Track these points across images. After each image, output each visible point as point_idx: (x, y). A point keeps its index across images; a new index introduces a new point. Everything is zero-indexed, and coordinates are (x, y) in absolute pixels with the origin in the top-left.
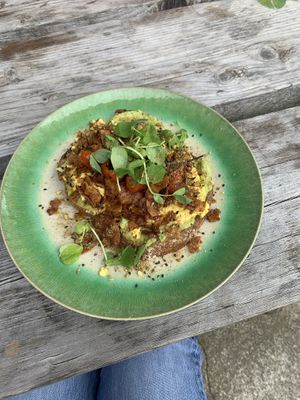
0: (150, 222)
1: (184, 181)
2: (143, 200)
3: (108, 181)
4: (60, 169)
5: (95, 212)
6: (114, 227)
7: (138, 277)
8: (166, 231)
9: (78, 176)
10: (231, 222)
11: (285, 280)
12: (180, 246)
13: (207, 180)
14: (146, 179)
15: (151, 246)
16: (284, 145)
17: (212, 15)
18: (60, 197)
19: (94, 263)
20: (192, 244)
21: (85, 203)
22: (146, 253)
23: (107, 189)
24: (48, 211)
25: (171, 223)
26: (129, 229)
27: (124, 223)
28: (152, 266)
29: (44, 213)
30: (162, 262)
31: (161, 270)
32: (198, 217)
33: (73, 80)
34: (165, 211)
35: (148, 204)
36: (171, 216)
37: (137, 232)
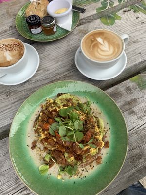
1: (92, 136)
4: (35, 128)
6: (62, 157)
7: (75, 178)
8: (86, 157)
9: (43, 132)
10: (114, 148)
11: (130, 173)
15: (80, 165)
16: (123, 103)
17: (81, 34)
19: (55, 173)
20: (98, 160)
22: (78, 168)
24: (32, 148)
25: (88, 154)
26: (69, 157)
27: (66, 155)
28: (81, 172)
29: (29, 149)
30: (85, 170)
31: (85, 174)
32: (99, 149)
36: (87, 151)
37: (73, 158)
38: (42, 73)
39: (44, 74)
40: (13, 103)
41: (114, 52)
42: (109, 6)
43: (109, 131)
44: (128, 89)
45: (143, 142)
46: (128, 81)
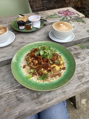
0: (49, 69)
1: (57, 59)
2: (47, 63)
3: (38, 59)
4: (26, 58)
5: (35, 67)
6: (40, 70)
7: (46, 82)
8: (53, 71)
9: (31, 58)
10: (69, 70)
11: (78, 84)
12: (57, 75)
13: (62, 60)
14: (48, 57)
15: (49, 74)
18: (26, 65)
19: (35, 79)
20: (59, 75)
21: (33, 65)
22: (48, 76)
23: (38, 61)
24: (23, 68)
25: (54, 69)
26: (44, 71)
27: (42, 69)
28: (50, 80)
29: (22, 68)
30: (52, 79)
31: (52, 81)
32: (60, 68)
33: (20, 42)
34: (52, 66)
35: (48, 64)
36: (54, 67)
37: (46, 71)
38: (32, 40)
39: (33, 40)
40: (15, 50)
41: (68, 29)
42: (65, 19)
43: (66, 63)
44: (75, 49)
45: (84, 71)
46: (76, 45)
